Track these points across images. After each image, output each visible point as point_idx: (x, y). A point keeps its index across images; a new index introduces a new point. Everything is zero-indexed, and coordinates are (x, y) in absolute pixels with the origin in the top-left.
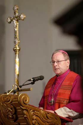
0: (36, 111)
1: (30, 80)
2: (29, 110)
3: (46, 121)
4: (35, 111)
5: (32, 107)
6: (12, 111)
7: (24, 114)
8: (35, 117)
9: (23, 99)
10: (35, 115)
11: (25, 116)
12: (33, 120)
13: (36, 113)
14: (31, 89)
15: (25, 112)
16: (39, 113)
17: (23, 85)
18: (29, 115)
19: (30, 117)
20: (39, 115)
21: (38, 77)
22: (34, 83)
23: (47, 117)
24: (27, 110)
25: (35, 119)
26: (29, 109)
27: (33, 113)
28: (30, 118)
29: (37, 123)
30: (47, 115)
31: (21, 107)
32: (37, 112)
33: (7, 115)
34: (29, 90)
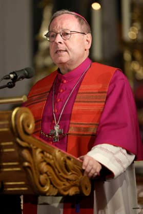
0: (47, 152)
2: (33, 150)
3: (64, 178)
4: (45, 153)
8: (44, 167)
10: (45, 161)
11: (26, 164)
12: (41, 173)
13: (46, 157)
15: (25, 153)
16: (51, 157)
18: (34, 163)
20: (52, 162)
23: (66, 167)
24: (30, 150)
25: (46, 173)
27: (42, 158)
28: (35, 169)
29: (49, 182)
30: (67, 164)
31: (18, 140)
32: (48, 155)
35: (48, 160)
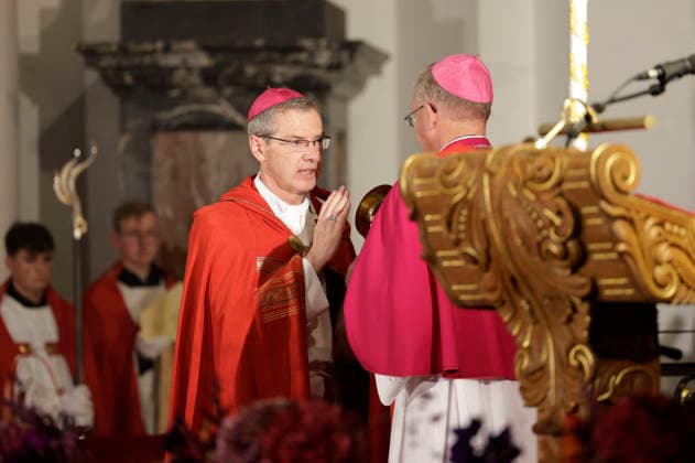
0: (673, 224)
1: (643, 77)
2: (637, 223)
4: (668, 226)
5: (654, 206)
6: (563, 225)
7: (616, 240)
8: (665, 252)
9: (611, 172)
10: (666, 240)
11: (622, 247)
12: (658, 263)
13: (671, 233)
14: (649, 121)
15: (621, 228)
16: (683, 232)
17: (612, 101)
18: (641, 244)
19: (642, 252)
20: (684, 243)
21: (683, 61)
22: (664, 90)
24: (630, 221)
25: (670, 262)
26: (638, 212)
27: (659, 235)
28: (644, 257)
29: (676, 279)
31: (604, 205)
32: (676, 229)
33: (539, 245)
34: (637, 125)
35: (673, 239)
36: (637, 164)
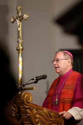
1: (33, 79)
2: (32, 109)
3: (49, 120)
4: (38, 110)
5: (36, 106)
6: (15, 110)
7: (27, 113)
8: (38, 116)
9: (26, 98)
10: (38, 113)
11: (28, 115)
12: (36, 118)
13: (39, 112)
14: (34, 88)
15: (28, 111)
16: (42, 111)
17: (26, 84)
18: (32, 114)
19: (33, 116)
20: (42, 114)
21: (41, 76)
22: (37, 82)
23: (50, 115)
24: (30, 109)
25: (38, 118)
26: (32, 107)
27: (37, 112)
28: (33, 117)
29: (40, 122)
31: (24, 105)
32: (40, 111)
34: (32, 89)
35: (39, 113)
36: (31, 97)
